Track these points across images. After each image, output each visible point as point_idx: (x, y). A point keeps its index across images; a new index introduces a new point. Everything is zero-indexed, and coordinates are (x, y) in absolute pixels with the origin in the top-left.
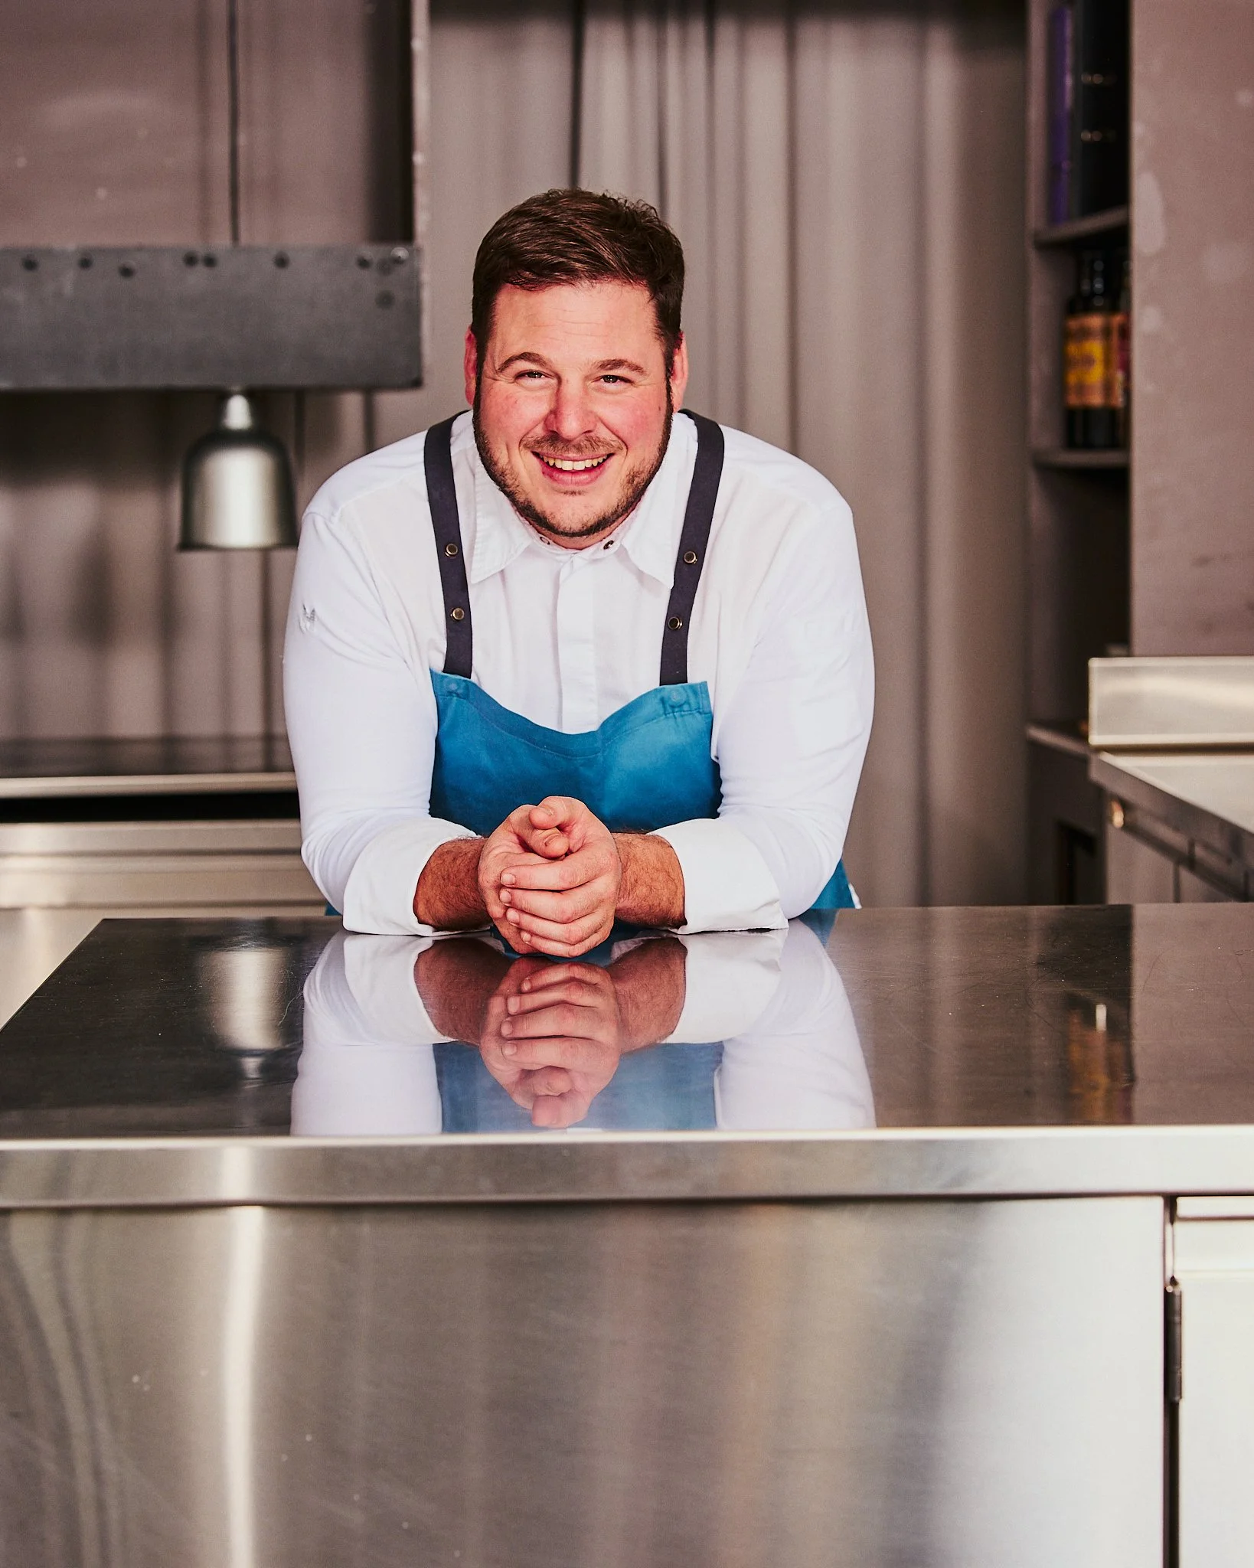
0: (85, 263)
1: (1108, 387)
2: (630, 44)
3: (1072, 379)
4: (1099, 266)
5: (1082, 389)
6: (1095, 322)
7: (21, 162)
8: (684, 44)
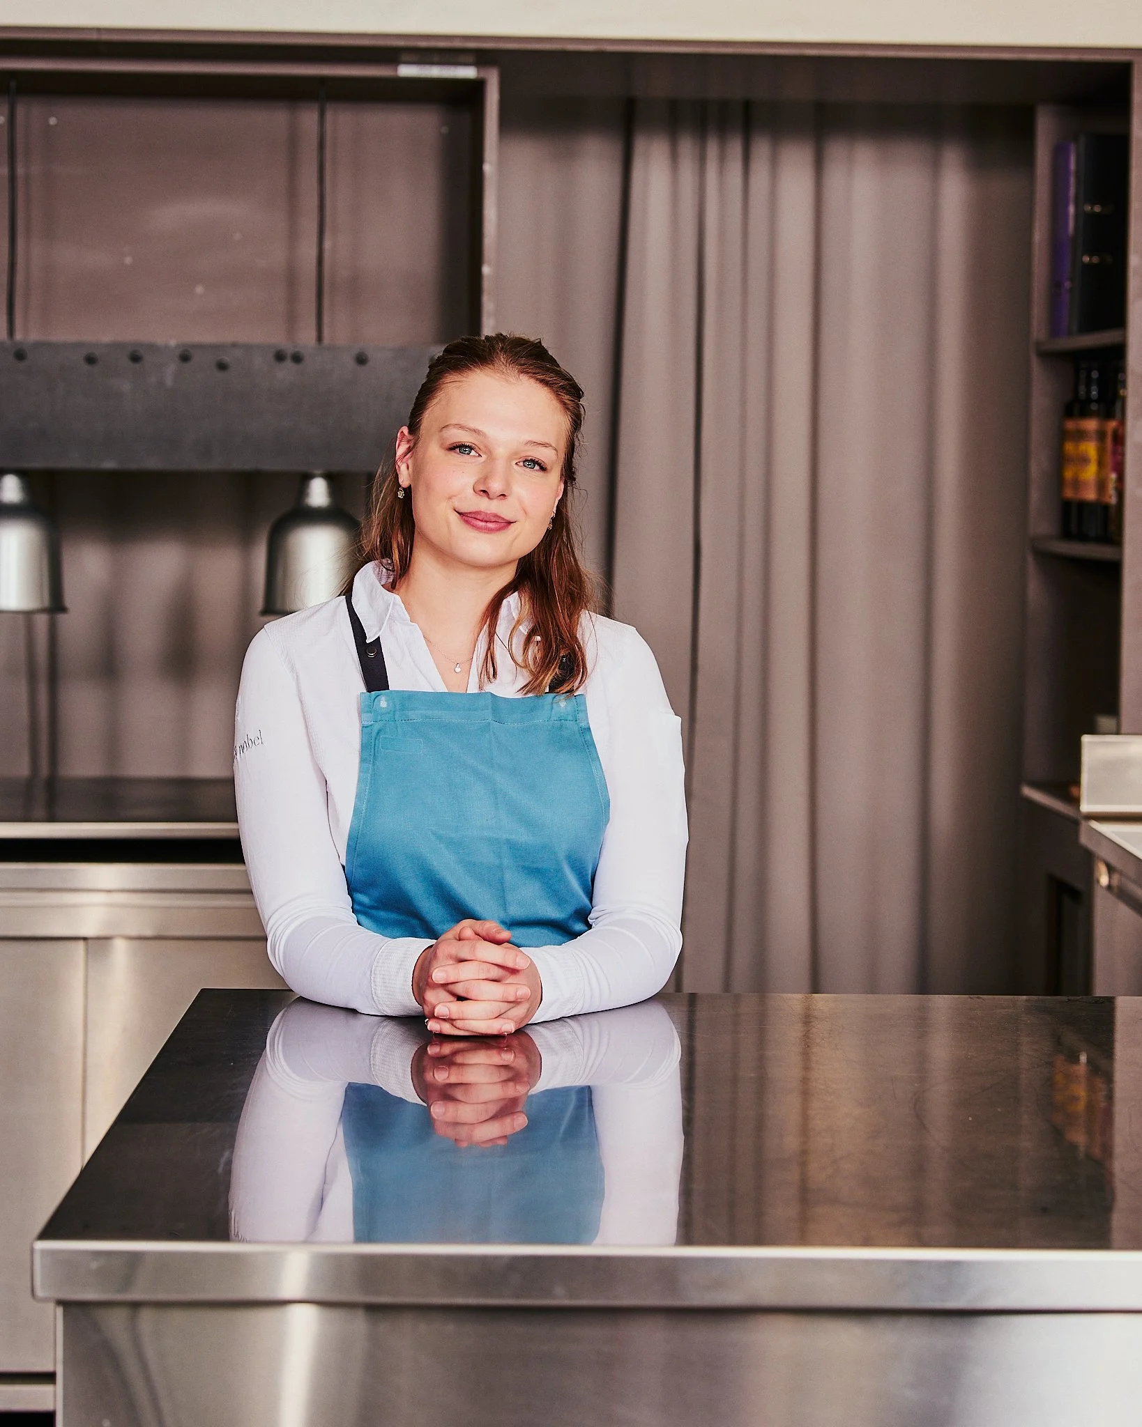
0: (185, 358)
1: (1101, 485)
2: (674, 156)
3: (1069, 474)
4: (1095, 375)
5: (1077, 484)
6: (1091, 425)
7: (128, 260)
8: (722, 159)
